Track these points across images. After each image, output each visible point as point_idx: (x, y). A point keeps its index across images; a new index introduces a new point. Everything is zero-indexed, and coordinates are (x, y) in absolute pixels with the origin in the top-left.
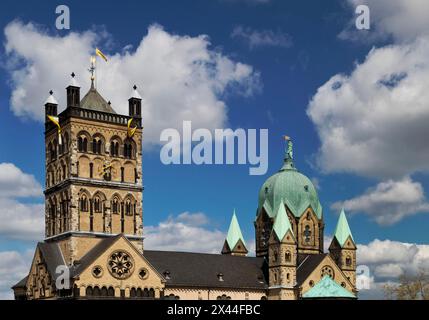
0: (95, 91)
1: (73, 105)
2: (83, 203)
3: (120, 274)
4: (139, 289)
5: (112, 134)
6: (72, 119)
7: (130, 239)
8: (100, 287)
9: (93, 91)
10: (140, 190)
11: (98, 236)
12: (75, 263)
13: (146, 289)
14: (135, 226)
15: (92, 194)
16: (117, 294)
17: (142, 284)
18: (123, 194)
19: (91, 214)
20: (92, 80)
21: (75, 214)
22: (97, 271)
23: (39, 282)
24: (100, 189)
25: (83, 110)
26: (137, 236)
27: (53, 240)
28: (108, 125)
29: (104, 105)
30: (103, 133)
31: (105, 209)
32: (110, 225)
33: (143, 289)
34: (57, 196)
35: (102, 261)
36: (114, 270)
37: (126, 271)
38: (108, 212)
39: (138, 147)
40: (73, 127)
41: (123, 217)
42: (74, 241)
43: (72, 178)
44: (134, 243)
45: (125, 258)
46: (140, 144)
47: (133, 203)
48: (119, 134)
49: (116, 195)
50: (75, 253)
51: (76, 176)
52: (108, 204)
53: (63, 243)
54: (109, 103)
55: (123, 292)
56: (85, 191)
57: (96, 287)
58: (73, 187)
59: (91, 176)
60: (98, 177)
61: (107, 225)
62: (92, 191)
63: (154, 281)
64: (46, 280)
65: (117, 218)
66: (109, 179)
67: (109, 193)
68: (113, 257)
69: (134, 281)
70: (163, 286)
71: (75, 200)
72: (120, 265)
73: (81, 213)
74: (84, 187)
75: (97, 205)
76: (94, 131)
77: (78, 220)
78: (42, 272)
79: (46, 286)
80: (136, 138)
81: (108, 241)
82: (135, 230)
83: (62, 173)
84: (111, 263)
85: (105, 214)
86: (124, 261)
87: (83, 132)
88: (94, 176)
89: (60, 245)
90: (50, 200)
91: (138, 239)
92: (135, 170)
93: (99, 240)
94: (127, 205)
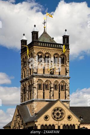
0: (46, 33)
1: (35, 40)
2: (40, 86)
3: (58, 118)
4: (67, 125)
5: (54, 53)
6: (34, 47)
7: (63, 102)
8: (48, 125)
9: (45, 33)
10: (69, 78)
11: (47, 101)
12: (36, 114)
13: (71, 125)
14: (66, 95)
15: (44, 81)
16: (56, 128)
17: (69, 123)
18: (60, 81)
19: (44, 91)
20: (45, 28)
21: (35, 91)
22: (46, 118)
23: (17, 124)
24: (48, 79)
25: (40, 42)
26: (67, 100)
27: (24, 104)
28: (53, 49)
29: (50, 40)
30: (50, 52)
31: (51, 88)
32: (53, 95)
33: (69, 125)
34: (27, 83)
35: (49, 112)
36: (55, 117)
37: (61, 117)
38: (52, 89)
39: (67, 58)
40: (35, 50)
41: (59, 91)
42: (35, 104)
43: (34, 74)
44: (65, 103)
45: (61, 111)
46: (69, 57)
47: (64, 85)
48: (58, 53)
49: (56, 81)
50: (35, 110)
51: (36, 73)
52: (52, 86)
53: (29, 105)
54: (53, 38)
55: (59, 127)
56: (40, 80)
57: (46, 125)
58: (35, 78)
59: (44, 73)
60: (47, 73)
61: (51, 96)
62: (44, 80)
63: (75, 121)
64: (21, 123)
65: (56, 92)
66: (53, 74)
67: (53, 81)
68: (55, 110)
69: (65, 121)
70: (79, 123)
71: (36, 85)
72: (58, 114)
73: (38, 90)
74: (40, 78)
75: (47, 86)
76: (46, 52)
77: (37, 94)
78: (19, 119)
79: (21, 126)
80: (66, 54)
81: (52, 103)
82: (66, 97)
83: (29, 72)
84: (53, 114)
85: (51, 91)
86: (60, 112)
87: (40, 52)
88: (45, 73)
89: (28, 106)
90: (23, 85)
91: (67, 102)
92: (66, 69)
93: (47, 103)
94: (62, 86)
